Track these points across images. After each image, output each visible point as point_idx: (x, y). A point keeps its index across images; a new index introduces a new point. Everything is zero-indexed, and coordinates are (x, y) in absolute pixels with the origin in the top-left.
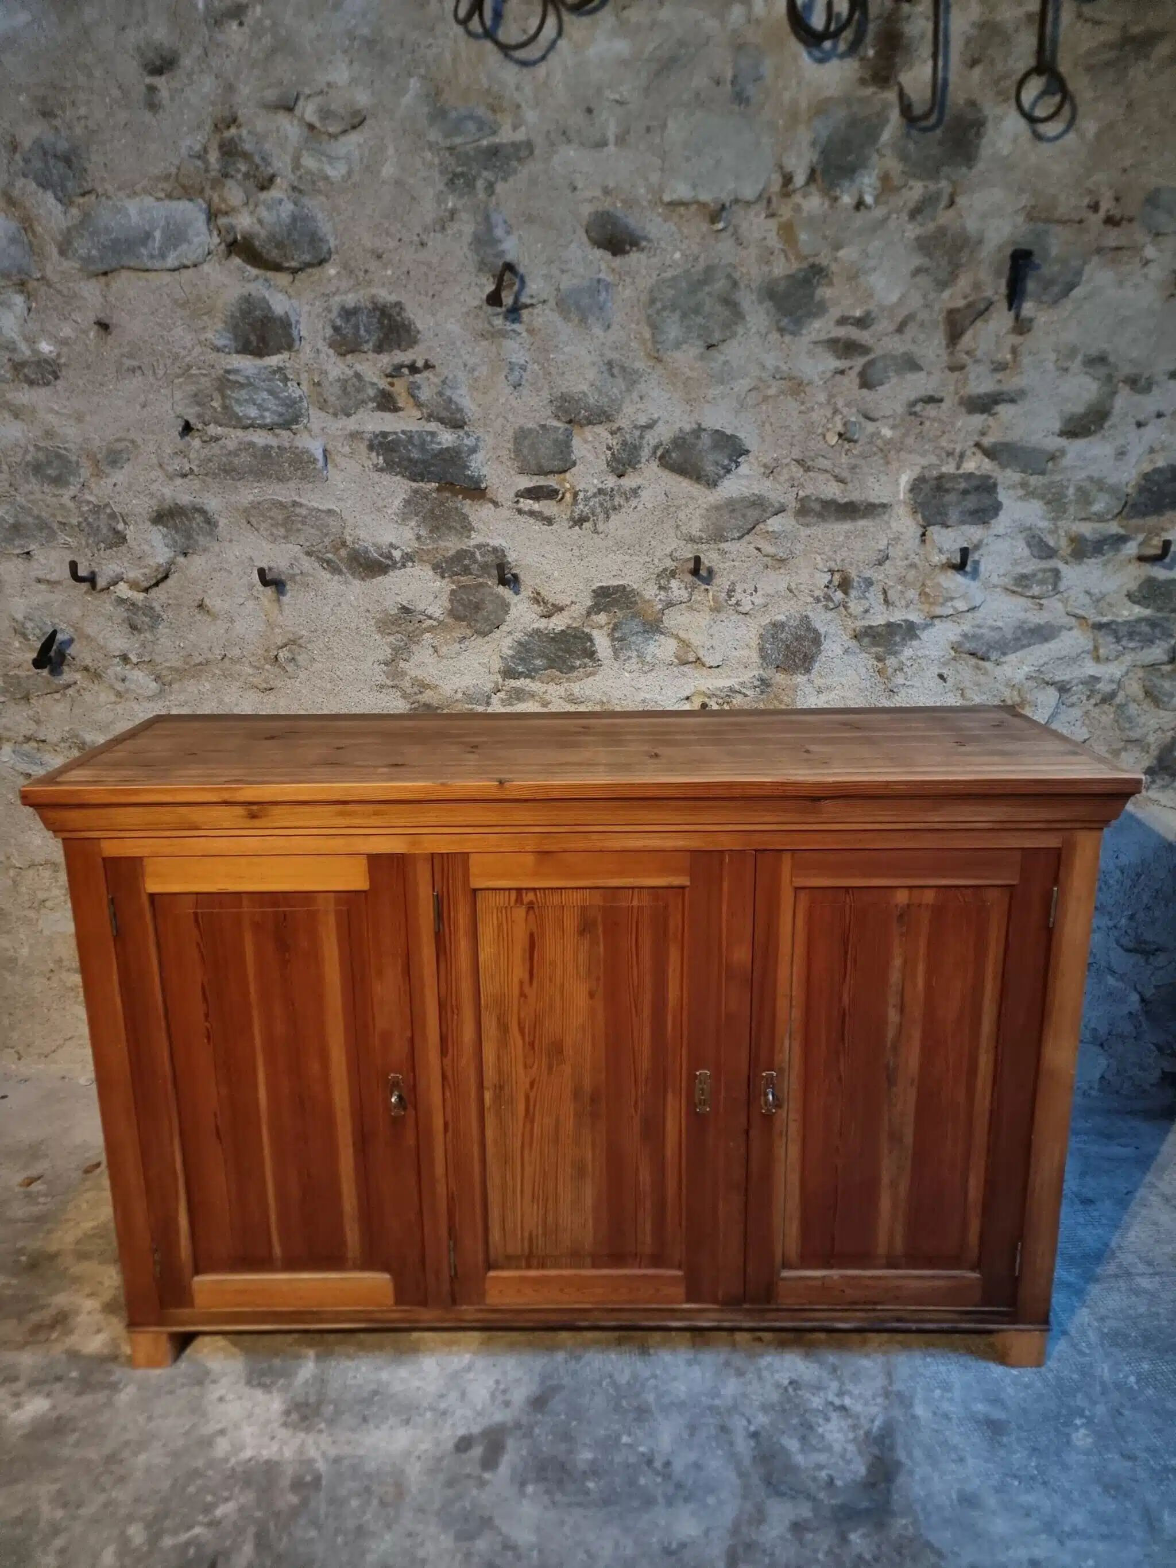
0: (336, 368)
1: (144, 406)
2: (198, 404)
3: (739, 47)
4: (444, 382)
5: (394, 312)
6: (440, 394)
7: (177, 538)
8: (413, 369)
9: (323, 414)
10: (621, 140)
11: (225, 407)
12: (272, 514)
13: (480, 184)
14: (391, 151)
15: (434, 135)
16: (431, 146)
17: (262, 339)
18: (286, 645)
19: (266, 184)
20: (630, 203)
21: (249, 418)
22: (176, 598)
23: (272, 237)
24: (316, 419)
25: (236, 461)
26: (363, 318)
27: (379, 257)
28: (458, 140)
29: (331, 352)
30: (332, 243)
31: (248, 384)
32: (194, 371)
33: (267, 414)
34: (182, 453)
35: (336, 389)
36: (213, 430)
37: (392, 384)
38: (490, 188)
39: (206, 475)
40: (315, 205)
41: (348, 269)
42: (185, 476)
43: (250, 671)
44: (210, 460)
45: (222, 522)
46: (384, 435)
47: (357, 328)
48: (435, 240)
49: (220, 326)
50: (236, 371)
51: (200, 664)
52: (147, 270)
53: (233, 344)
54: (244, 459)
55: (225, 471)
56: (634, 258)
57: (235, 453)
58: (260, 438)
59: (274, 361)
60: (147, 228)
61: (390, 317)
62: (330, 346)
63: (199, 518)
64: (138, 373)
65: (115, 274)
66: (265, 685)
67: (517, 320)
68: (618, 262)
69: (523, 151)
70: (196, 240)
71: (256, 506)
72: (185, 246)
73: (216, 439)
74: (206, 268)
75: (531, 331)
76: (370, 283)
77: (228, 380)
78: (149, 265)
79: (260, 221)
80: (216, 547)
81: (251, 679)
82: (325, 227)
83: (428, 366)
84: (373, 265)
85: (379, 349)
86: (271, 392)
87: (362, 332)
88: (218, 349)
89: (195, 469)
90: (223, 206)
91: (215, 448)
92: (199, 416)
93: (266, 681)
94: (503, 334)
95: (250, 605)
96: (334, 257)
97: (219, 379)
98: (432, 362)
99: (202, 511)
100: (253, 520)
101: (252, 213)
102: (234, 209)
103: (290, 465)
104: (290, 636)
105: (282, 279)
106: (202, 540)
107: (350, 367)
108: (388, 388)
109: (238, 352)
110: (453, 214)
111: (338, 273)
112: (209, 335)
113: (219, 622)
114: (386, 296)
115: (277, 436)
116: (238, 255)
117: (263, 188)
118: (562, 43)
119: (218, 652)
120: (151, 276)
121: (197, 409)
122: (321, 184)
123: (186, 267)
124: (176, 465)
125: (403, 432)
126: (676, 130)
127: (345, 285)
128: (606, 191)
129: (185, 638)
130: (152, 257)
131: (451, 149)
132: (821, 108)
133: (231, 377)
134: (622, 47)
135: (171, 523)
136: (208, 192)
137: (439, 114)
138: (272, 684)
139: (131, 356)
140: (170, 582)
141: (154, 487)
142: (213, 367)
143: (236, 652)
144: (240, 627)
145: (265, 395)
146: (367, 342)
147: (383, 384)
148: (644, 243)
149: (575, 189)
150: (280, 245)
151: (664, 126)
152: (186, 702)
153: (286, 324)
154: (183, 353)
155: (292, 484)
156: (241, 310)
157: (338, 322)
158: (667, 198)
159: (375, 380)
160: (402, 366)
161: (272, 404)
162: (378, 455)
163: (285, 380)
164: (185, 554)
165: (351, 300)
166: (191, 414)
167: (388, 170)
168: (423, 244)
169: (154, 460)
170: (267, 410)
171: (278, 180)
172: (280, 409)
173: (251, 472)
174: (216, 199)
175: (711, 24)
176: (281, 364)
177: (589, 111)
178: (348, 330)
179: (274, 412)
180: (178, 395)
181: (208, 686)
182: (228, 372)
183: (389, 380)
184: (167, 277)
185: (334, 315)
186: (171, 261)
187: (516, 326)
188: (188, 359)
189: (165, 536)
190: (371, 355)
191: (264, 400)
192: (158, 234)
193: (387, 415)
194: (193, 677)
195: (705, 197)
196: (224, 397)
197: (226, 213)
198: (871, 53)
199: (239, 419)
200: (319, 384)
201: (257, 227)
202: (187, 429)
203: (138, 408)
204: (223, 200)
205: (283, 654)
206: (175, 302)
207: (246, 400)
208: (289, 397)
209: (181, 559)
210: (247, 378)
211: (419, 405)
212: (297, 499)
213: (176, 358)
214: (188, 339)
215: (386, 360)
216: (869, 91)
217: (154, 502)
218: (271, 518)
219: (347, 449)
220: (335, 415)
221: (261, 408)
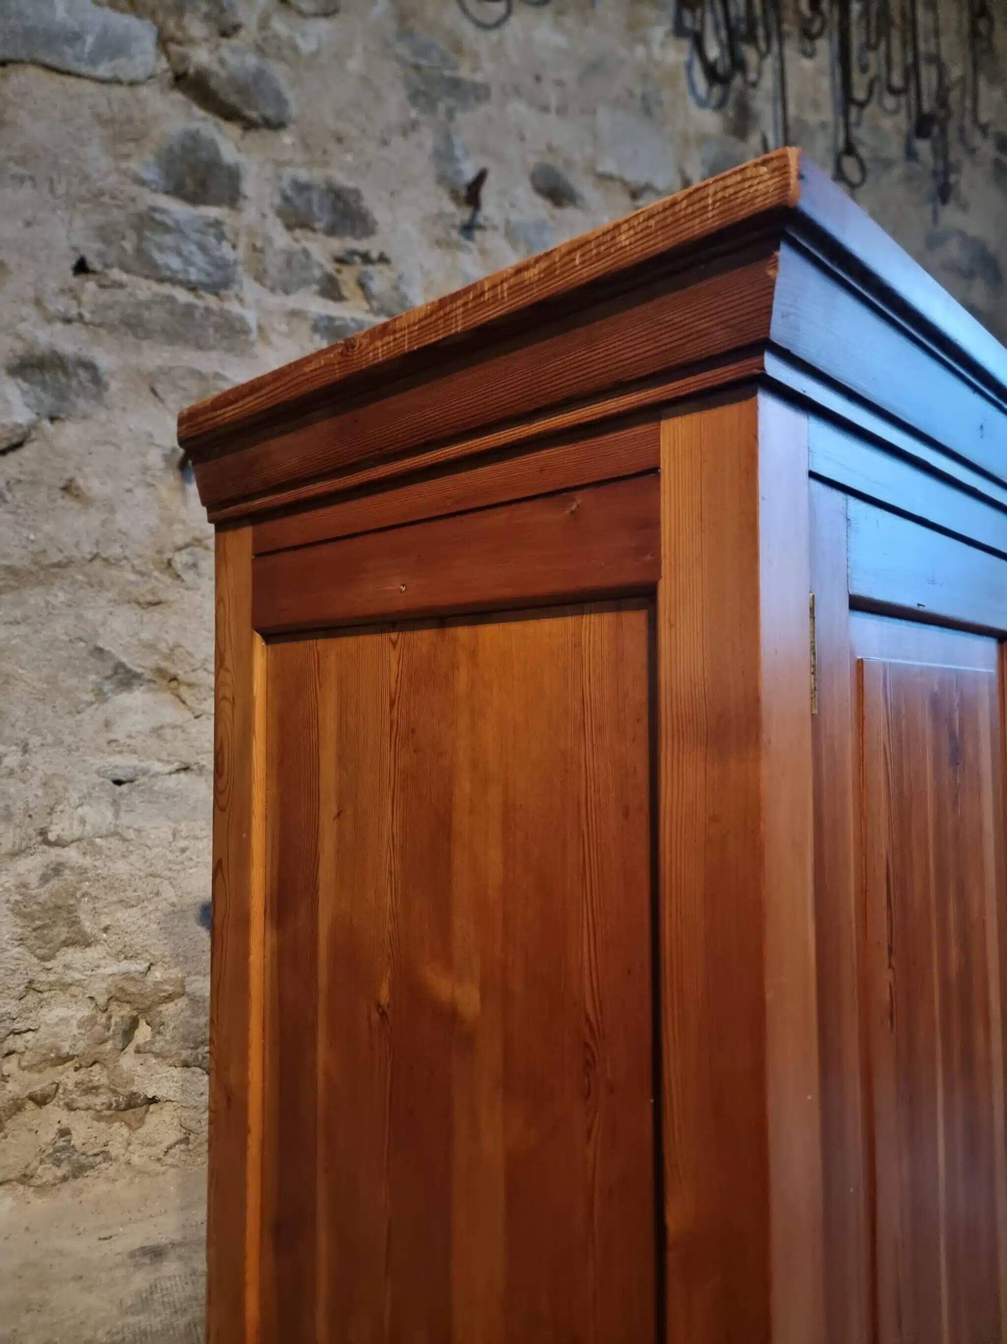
0: (281, 239)
1: (28, 224)
2: (106, 240)
3: (645, 77)
4: (400, 277)
5: (352, 198)
6: (396, 288)
7: (43, 396)
8: (366, 258)
9: (257, 286)
10: (562, 111)
11: (140, 252)
12: (185, 384)
13: (441, 107)
14: (358, 48)
15: (403, 49)
16: (399, 59)
17: (203, 184)
18: (187, 546)
19: (228, 31)
20: (569, 164)
21: (168, 268)
22: (33, 474)
23: (232, 80)
24: (250, 289)
25: (146, 314)
26: (315, 197)
27: (340, 140)
28: (423, 62)
29: (279, 222)
30: (294, 110)
31: (176, 229)
32: (106, 199)
33: (192, 270)
34: (73, 294)
35: (279, 260)
36: (116, 274)
37: (339, 271)
38: (450, 113)
39: (101, 325)
40: (279, 72)
41: (305, 144)
42: (68, 321)
43: (132, 577)
44: (111, 308)
45: (114, 385)
46: (331, 319)
47: (309, 202)
48: (397, 140)
49: (150, 158)
50: (164, 211)
51: (59, 565)
52: (68, 73)
53: (162, 183)
54: (157, 316)
55: (129, 325)
56: (569, 213)
57: (148, 305)
58: (182, 296)
59: (213, 212)
60: (77, 29)
61: (346, 203)
62: (280, 213)
63: (83, 375)
64: (28, 184)
65: (20, 67)
66: (150, 598)
67: (469, 237)
68: (557, 212)
69: (481, 93)
70: (139, 58)
71: (165, 372)
72: (122, 61)
73: (121, 285)
74: (144, 91)
75: (483, 252)
76: (326, 164)
77: (153, 220)
78: (75, 66)
79: (222, 62)
80: (102, 415)
81: (129, 588)
82: (290, 95)
83: (383, 259)
84: (332, 147)
85: (331, 231)
86: (203, 248)
87: (315, 209)
88: (142, 182)
89: (87, 316)
90: (179, 35)
91: (120, 295)
92: (100, 255)
93: (153, 592)
94: (459, 247)
95: (140, 493)
96: (292, 127)
97: (140, 216)
98: (389, 254)
99: (90, 367)
100: (159, 388)
101: (211, 52)
102: (191, 41)
103: (216, 330)
104: (197, 534)
105: (233, 130)
106: (82, 404)
107: (296, 240)
108: (334, 273)
109: (167, 193)
110: (414, 125)
111: (293, 144)
112: (134, 165)
113: (92, 511)
114: (343, 180)
115: (199, 297)
116: (184, 92)
117: (224, 34)
118: (513, 19)
119: (87, 549)
120: (69, 81)
121: (98, 246)
122: (288, 53)
123: (118, 82)
124: (61, 305)
125: (353, 320)
126: (605, 118)
127: (299, 157)
128: (550, 149)
129: (35, 529)
130: (78, 59)
131: (417, 68)
132: (703, 139)
133: (158, 216)
134: (560, 40)
135: (37, 377)
136: (160, 16)
137: (405, 33)
138: (162, 596)
139: (22, 161)
140: (25, 452)
141: (22, 327)
142: (133, 200)
143: (115, 550)
144: (121, 520)
145: (193, 248)
146: (319, 220)
147: (330, 267)
148: (579, 202)
149: (522, 139)
150: (243, 90)
151: (594, 112)
152: (25, 619)
153: (234, 175)
154: (96, 176)
155: (214, 354)
156: (183, 146)
157: (289, 193)
158: (600, 169)
159: (323, 261)
160: (354, 253)
161: (199, 258)
162: (322, 338)
163: (221, 237)
164: (52, 419)
165: (303, 175)
166: (92, 251)
167: (354, 65)
168: (385, 143)
169: (30, 293)
170: (192, 264)
171: (243, 33)
172: (211, 269)
173: (163, 331)
174: (171, 24)
175: (623, 52)
176: (220, 218)
177: (538, 79)
178: (299, 201)
179: (200, 270)
180: (79, 222)
181: (62, 597)
182: (154, 209)
183: (337, 266)
184: (89, 87)
185: (285, 184)
186: (103, 70)
187: (469, 244)
188: (100, 184)
189: (24, 393)
190: (321, 236)
191: (191, 252)
192: (90, 40)
193: (331, 303)
194: (40, 583)
195: (629, 176)
196: (141, 238)
197: (180, 43)
198: (731, 113)
199: (155, 266)
200: (261, 251)
201: (215, 67)
202: (81, 268)
203: (20, 224)
204: (180, 27)
205: (181, 559)
206: (97, 116)
207: (169, 248)
208: (222, 258)
209: (46, 423)
210: (177, 222)
211: (368, 295)
212: (221, 371)
213: (86, 178)
214: (105, 163)
215: (337, 245)
216: (733, 140)
217: (19, 347)
218: (185, 389)
219: (283, 328)
220: (273, 290)
221: (188, 261)
